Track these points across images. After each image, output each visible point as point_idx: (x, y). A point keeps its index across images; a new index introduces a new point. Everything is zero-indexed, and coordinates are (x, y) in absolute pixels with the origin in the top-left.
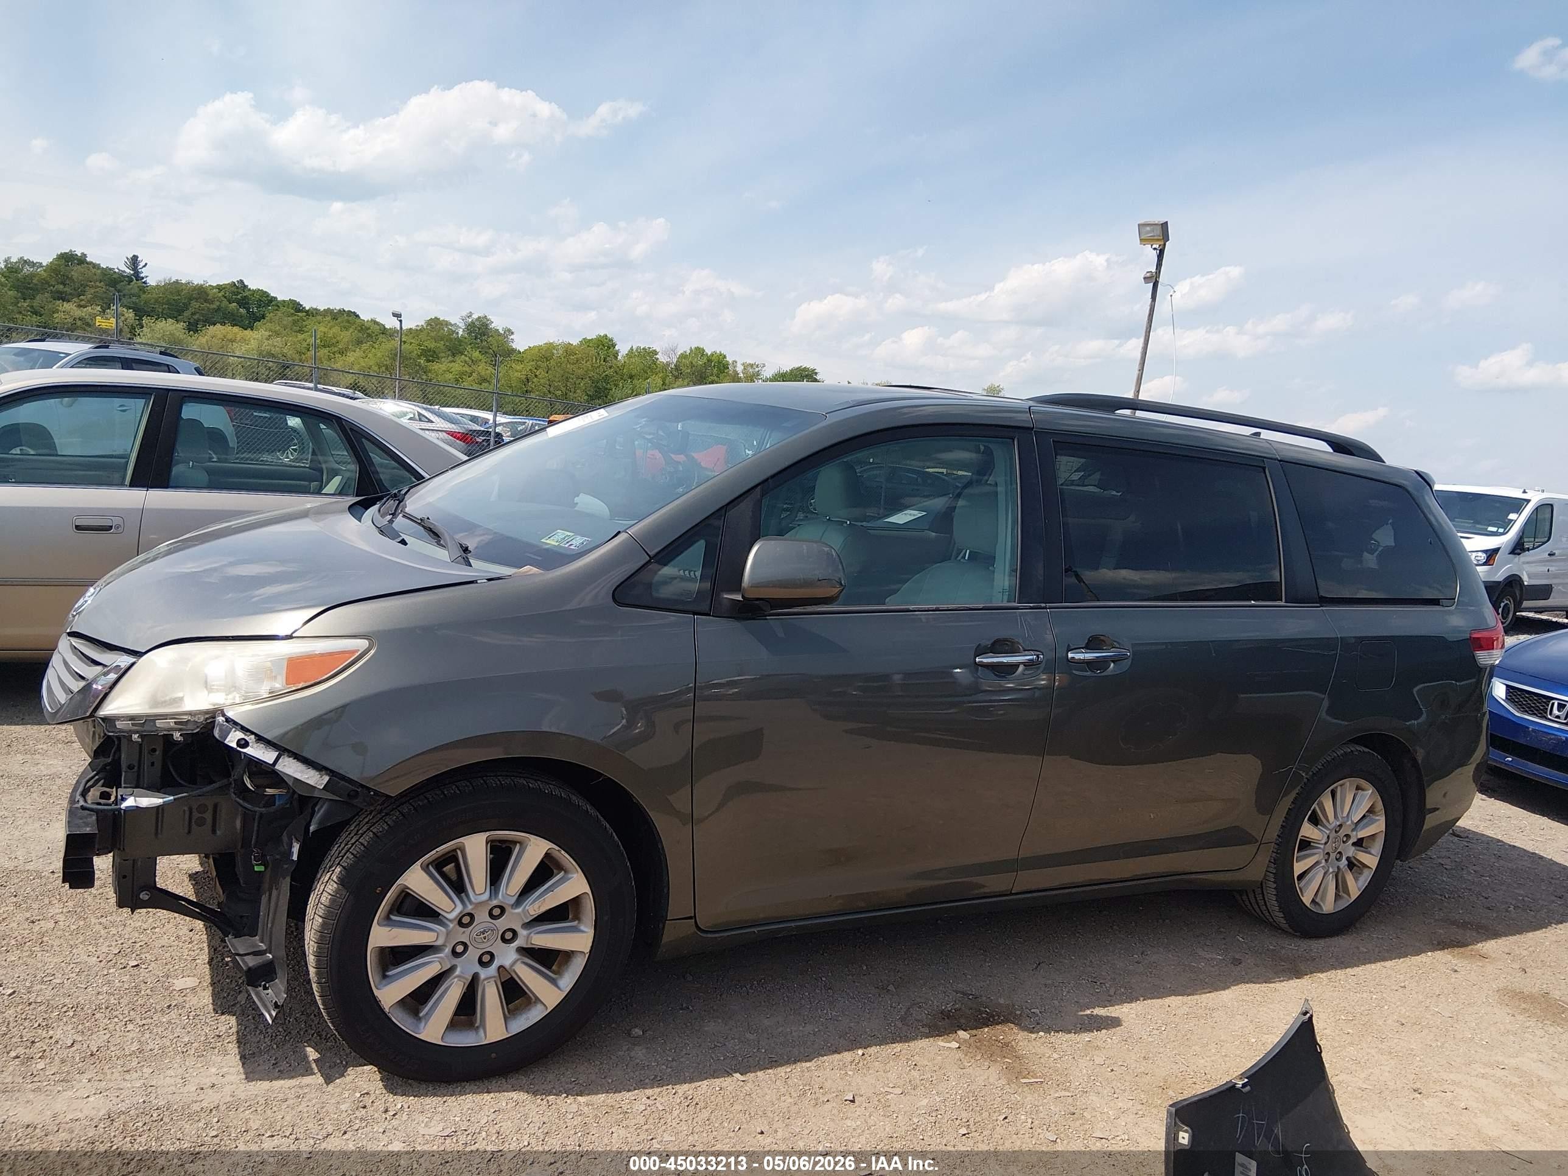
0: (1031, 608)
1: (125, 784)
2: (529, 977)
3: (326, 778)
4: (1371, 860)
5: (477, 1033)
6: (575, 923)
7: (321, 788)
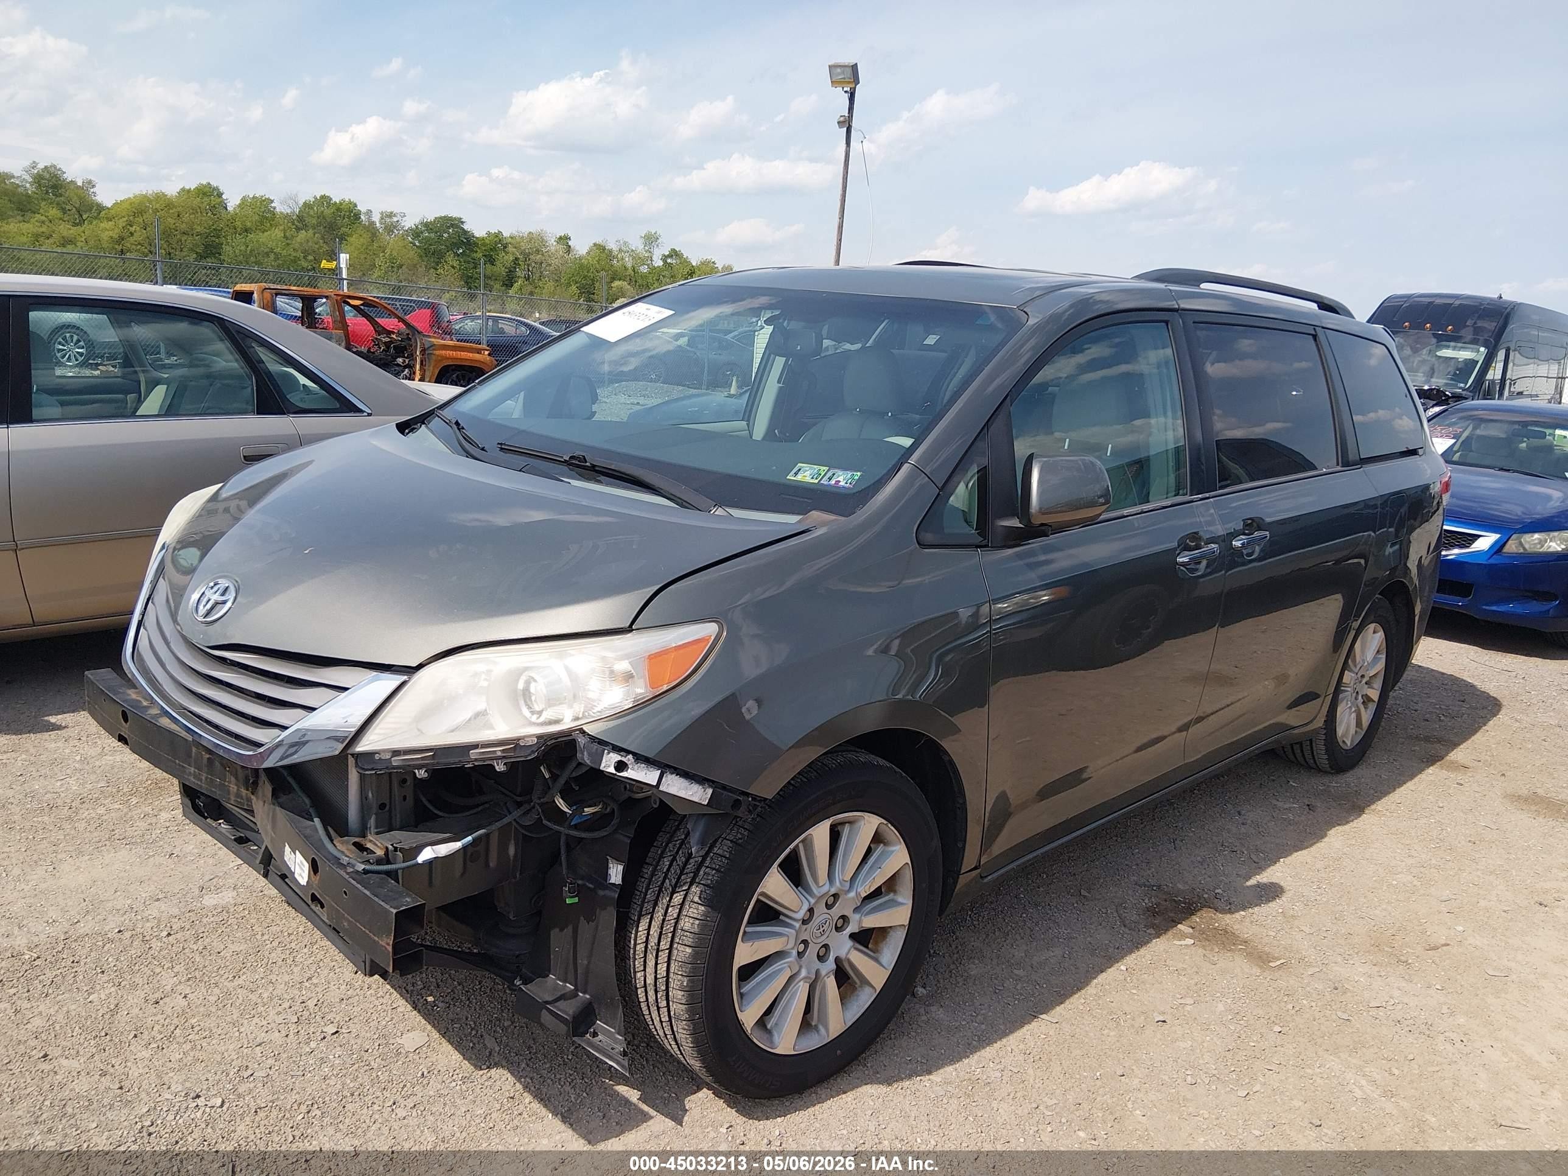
0: (1202, 499)
1: (376, 828)
2: (859, 960)
3: (710, 791)
4: (1374, 695)
5: (818, 1032)
6: (891, 895)
7: (706, 803)
